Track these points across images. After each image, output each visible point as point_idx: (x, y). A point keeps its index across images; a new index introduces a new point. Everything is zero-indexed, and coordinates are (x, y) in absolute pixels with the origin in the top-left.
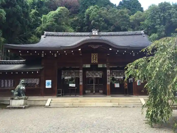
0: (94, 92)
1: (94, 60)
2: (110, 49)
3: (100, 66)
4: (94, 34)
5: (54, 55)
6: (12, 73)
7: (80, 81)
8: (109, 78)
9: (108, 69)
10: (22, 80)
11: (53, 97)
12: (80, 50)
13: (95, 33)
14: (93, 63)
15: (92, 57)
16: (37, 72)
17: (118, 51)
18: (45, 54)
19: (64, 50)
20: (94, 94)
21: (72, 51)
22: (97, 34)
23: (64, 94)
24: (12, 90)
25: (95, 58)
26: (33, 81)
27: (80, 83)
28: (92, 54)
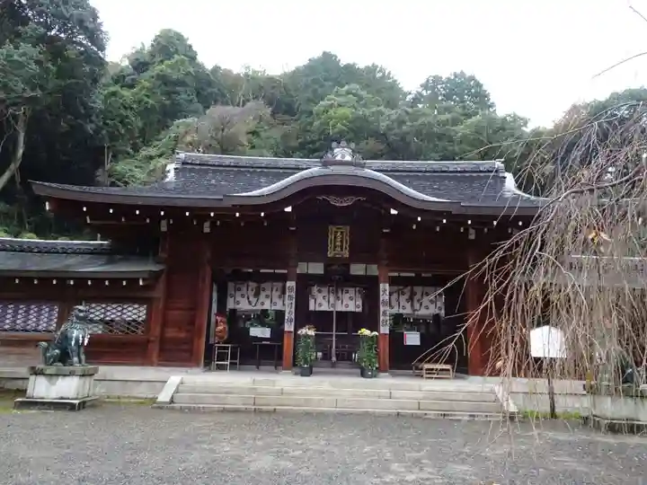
0: (334, 359)
1: (335, 247)
2: (393, 212)
3: (357, 269)
4: (339, 158)
5: (201, 225)
6: (54, 282)
7: (286, 318)
8: (384, 313)
9: (385, 282)
10: (81, 307)
11: (189, 370)
12: (289, 209)
13: (343, 156)
14: (334, 258)
15: (331, 237)
16: (141, 283)
17: (419, 219)
18: (171, 222)
19: (235, 208)
20: (333, 365)
21: (262, 214)
22: (348, 158)
23: (238, 361)
24: (42, 341)
25: (342, 242)
26: (125, 311)
27: (286, 324)
28: (332, 228)
